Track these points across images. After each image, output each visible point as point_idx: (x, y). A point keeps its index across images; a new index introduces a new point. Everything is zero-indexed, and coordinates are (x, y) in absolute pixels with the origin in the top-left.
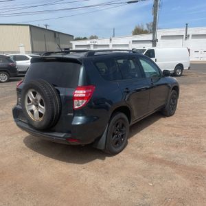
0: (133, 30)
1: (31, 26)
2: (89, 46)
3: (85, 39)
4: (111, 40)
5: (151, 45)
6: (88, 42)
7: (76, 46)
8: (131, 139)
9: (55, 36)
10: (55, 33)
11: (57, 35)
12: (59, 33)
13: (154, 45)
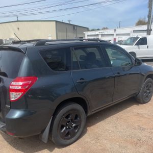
0: (137, 22)
1: (56, 22)
2: (98, 35)
3: (98, 30)
4: (115, 30)
5: (146, 33)
6: (97, 33)
7: (88, 35)
8: (92, 127)
9: (74, 28)
10: (74, 26)
11: (75, 27)
12: (77, 26)
13: (149, 34)
